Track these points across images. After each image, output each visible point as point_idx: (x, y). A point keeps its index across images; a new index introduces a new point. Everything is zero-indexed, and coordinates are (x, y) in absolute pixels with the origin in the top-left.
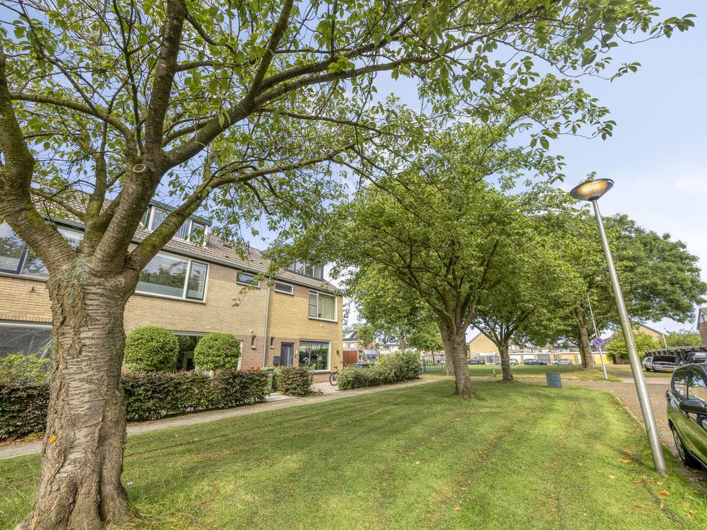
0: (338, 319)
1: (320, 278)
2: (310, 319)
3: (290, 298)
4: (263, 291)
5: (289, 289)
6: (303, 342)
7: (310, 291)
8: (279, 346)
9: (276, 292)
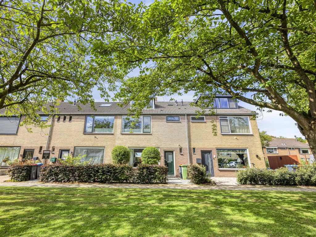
0: (253, 132)
1: (235, 107)
2: (222, 135)
3: (203, 124)
4: (183, 123)
5: (203, 119)
6: (219, 150)
7: (220, 117)
8: (200, 153)
9: (192, 122)
